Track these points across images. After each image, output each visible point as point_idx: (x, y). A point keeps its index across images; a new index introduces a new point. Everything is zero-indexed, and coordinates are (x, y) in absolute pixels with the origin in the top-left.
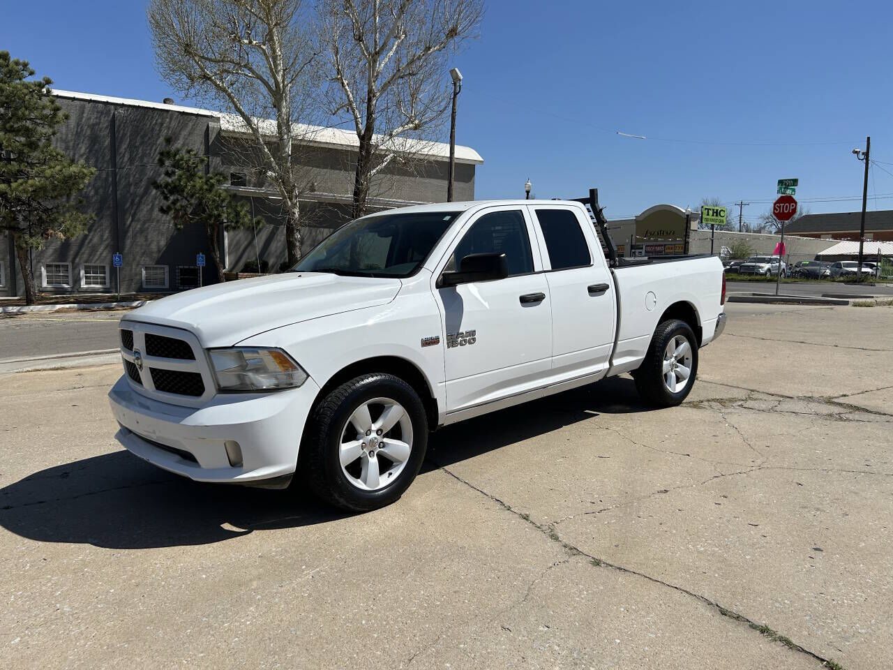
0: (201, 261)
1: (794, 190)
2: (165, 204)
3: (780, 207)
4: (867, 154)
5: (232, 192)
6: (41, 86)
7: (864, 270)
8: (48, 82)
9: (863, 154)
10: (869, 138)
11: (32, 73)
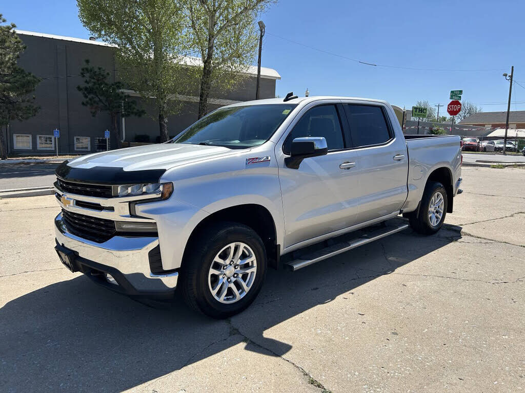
0: (107, 135)
1: (460, 97)
2: (85, 100)
3: (451, 107)
4: (511, 77)
5: (126, 94)
6: (9, 28)
7: (507, 146)
8: (14, 26)
9: (509, 76)
10: (513, 67)
11: (4, 21)
